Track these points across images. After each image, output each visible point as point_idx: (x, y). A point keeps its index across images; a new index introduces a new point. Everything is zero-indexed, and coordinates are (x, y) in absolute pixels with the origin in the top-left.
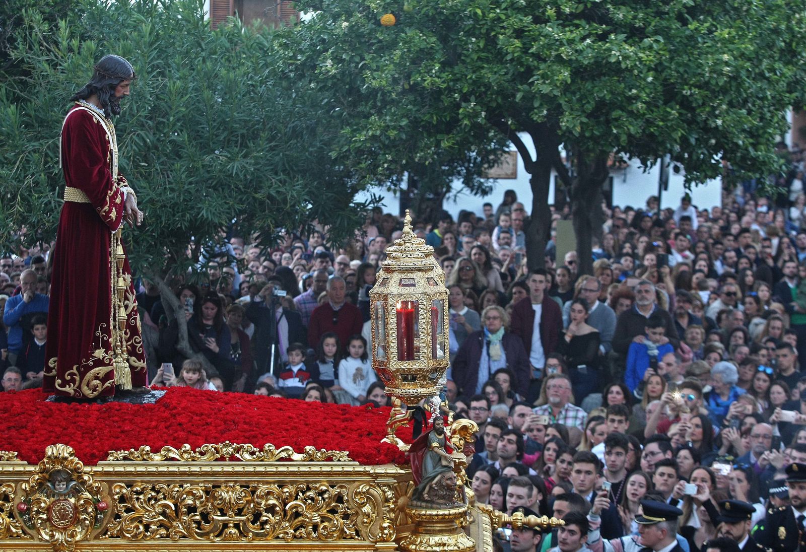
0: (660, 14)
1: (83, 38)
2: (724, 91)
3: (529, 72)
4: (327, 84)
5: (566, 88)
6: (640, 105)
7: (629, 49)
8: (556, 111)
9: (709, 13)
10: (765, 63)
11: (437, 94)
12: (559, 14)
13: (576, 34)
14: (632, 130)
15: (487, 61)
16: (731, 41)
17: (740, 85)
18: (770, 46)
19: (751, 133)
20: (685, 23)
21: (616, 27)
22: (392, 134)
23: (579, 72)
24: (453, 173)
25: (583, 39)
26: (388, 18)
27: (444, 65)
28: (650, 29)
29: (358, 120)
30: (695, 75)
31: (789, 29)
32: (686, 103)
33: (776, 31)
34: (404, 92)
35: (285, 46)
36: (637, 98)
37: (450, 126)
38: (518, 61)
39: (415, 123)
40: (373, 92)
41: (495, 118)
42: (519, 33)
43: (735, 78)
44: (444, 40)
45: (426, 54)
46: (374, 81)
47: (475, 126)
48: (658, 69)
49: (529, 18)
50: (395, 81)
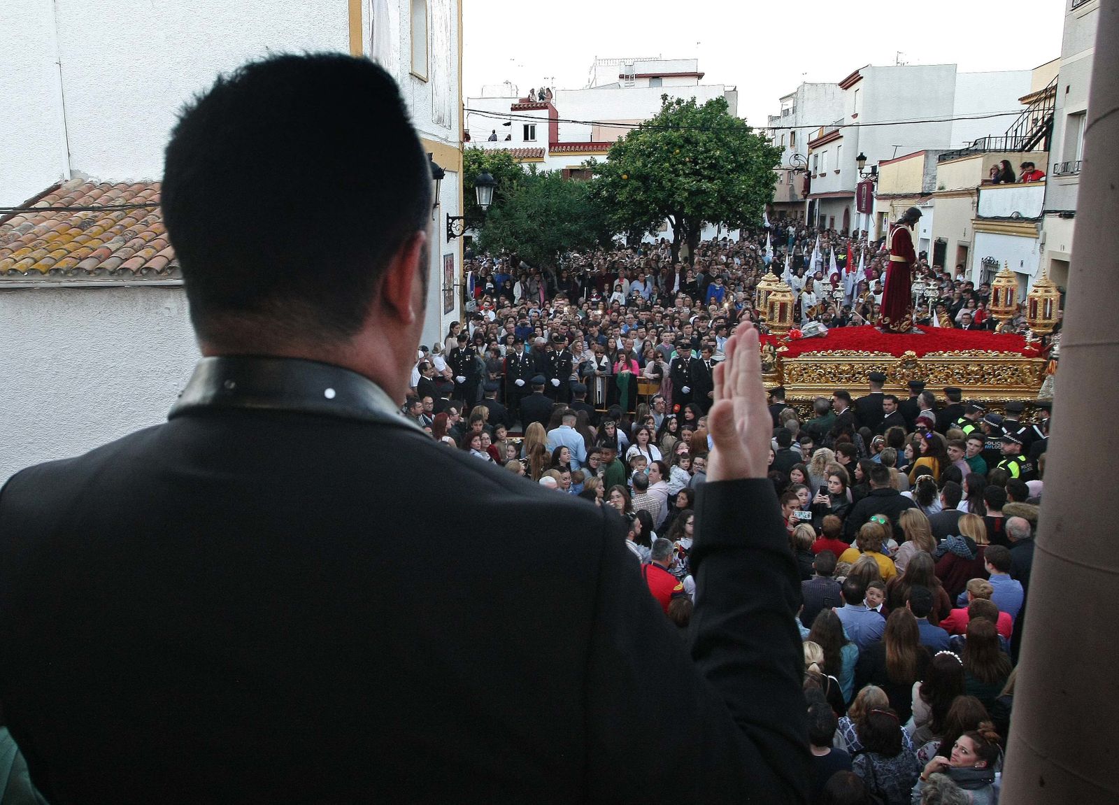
0: (720, 172)
1: (522, 186)
2: (742, 198)
3: (674, 194)
4: (605, 200)
5: (686, 199)
6: (712, 204)
7: (709, 185)
8: (683, 207)
9: (737, 171)
10: (757, 188)
11: (641, 202)
12: (684, 173)
13: (690, 180)
14: (710, 213)
15: (658, 190)
16: (745, 181)
17: (748, 196)
18: (759, 182)
19: (751, 213)
20: (729, 175)
21: (704, 177)
22: (626, 216)
23: (691, 193)
24: (646, 229)
25: (693, 182)
26: (625, 177)
27: (644, 192)
28: (716, 177)
29: (614, 212)
30: (732, 193)
31: (767, 176)
32: (728, 203)
33: (762, 177)
34: (630, 201)
35: (589, 187)
36: (711, 201)
37: (646, 213)
38: (670, 190)
39: (634, 212)
40: (619, 202)
41: (661, 210)
42: (670, 180)
43: (746, 194)
44: (644, 183)
45: (638, 189)
46: (620, 198)
47: (655, 213)
48: (719, 191)
49: (673, 175)
50: (627, 198)
